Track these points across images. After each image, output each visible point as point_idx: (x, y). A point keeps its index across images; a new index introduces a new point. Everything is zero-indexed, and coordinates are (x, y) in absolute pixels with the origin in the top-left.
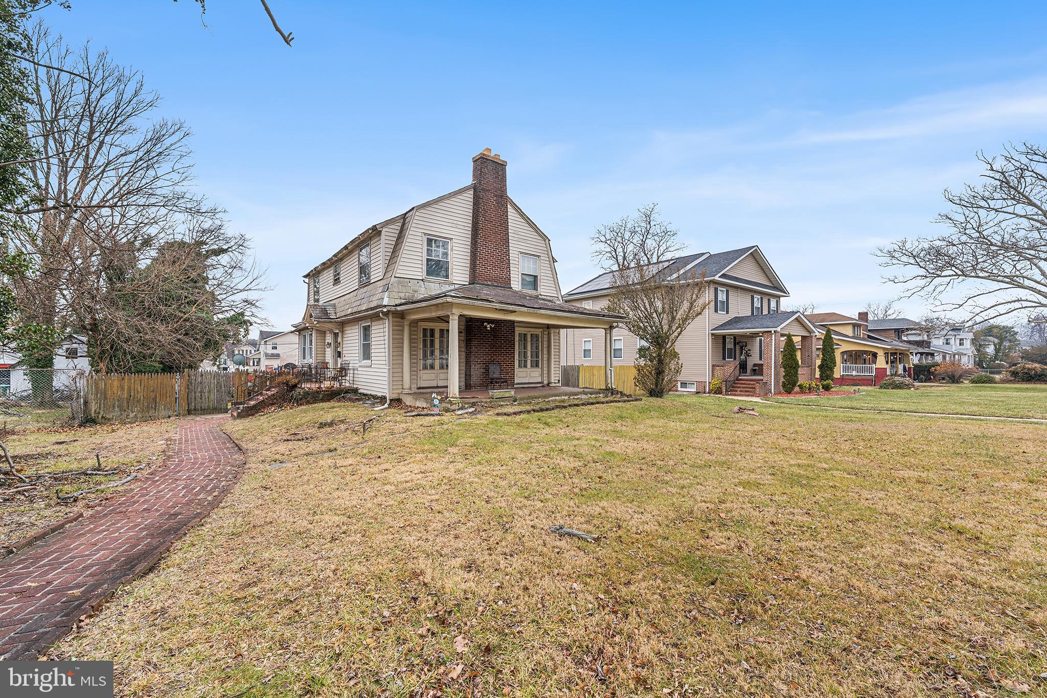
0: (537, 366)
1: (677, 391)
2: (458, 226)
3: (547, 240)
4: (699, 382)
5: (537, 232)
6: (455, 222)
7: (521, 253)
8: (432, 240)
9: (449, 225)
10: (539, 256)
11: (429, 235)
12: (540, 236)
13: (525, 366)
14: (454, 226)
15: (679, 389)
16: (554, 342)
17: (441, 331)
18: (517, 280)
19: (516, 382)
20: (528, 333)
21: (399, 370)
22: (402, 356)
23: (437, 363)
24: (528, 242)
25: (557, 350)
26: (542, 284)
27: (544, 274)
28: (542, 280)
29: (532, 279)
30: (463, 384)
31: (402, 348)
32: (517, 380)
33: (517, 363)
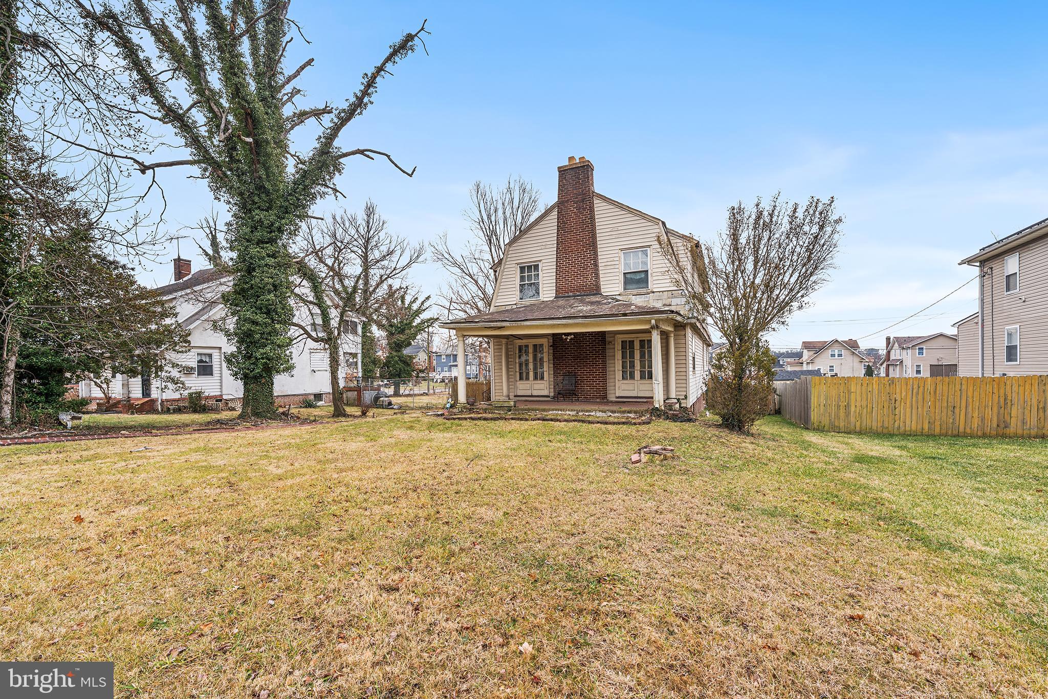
0: (650, 377)
2: (547, 247)
3: (660, 223)
5: (644, 218)
6: (544, 244)
7: (622, 250)
8: (525, 267)
9: (538, 248)
10: (649, 246)
11: (521, 263)
13: (633, 378)
14: (543, 247)
16: (675, 348)
17: (535, 346)
18: (617, 281)
19: (617, 395)
20: (635, 339)
21: (500, 381)
22: (501, 369)
23: (531, 374)
24: (632, 234)
25: (681, 358)
26: (655, 278)
27: (657, 266)
28: (654, 274)
29: (643, 275)
30: (552, 394)
31: (501, 362)
32: (619, 393)
33: (619, 375)
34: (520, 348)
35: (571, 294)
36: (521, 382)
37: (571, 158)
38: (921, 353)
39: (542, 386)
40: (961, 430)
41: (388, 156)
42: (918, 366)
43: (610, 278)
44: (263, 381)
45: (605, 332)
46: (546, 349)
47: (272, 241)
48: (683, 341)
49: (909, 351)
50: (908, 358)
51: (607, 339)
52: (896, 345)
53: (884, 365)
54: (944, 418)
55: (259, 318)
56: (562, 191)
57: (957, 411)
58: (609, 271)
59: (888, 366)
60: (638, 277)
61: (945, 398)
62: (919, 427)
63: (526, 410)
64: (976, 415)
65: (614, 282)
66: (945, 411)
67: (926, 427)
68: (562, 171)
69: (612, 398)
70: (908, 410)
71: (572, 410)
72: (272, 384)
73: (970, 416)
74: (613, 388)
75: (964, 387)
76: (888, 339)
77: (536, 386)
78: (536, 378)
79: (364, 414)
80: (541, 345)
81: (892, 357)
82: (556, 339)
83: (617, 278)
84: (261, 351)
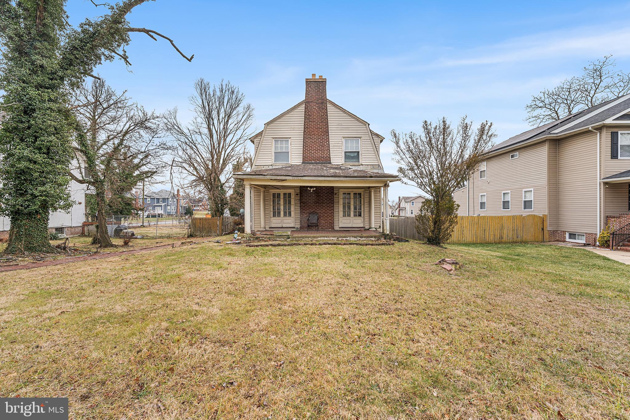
0: (360, 215)
1: (564, 241)
2: (295, 129)
3: (367, 125)
4: (589, 234)
5: (358, 120)
6: (293, 127)
7: (344, 137)
8: (278, 140)
9: (289, 129)
10: (360, 137)
11: (276, 138)
12: (361, 122)
13: (349, 216)
14: (292, 129)
15: (567, 239)
16: (374, 198)
17: (285, 194)
18: (341, 157)
19: (340, 226)
20: (351, 192)
21: (259, 217)
22: (260, 209)
23: (282, 213)
24: (350, 129)
25: (377, 204)
26: (363, 157)
27: (365, 150)
28: (363, 154)
29: (356, 154)
30: (299, 226)
31: (260, 204)
32: (341, 225)
33: (341, 214)
34: (274, 194)
35: (313, 162)
36: (275, 218)
37: (314, 75)
38: (413, 204)
39: (290, 221)
40: (487, 241)
41: (171, 41)
42: (412, 210)
43: (337, 154)
44: (39, 216)
45: (333, 187)
46: (293, 196)
47: (53, 87)
48: (379, 195)
49: (409, 203)
50: (408, 206)
51: (335, 192)
52: (403, 200)
53: (398, 210)
54: (481, 235)
55: (39, 157)
56: (308, 95)
57: (486, 231)
58: (336, 150)
59: (400, 210)
60: (352, 155)
61: (482, 226)
62: (472, 240)
63: (301, 237)
64: (492, 233)
65: (339, 156)
66: (481, 232)
67: (475, 240)
68: (308, 82)
69: (336, 228)
70: (468, 232)
71: (334, 237)
72: (48, 220)
73: (490, 234)
74: (337, 222)
75: (488, 220)
76: (399, 197)
77: (285, 221)
78: (285, 215)
79: (126, 244)
80: (290, 194)
81: (401, 206)
82: (303, 190)
83: (341, 154)
84: (40, 188)
